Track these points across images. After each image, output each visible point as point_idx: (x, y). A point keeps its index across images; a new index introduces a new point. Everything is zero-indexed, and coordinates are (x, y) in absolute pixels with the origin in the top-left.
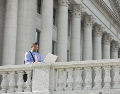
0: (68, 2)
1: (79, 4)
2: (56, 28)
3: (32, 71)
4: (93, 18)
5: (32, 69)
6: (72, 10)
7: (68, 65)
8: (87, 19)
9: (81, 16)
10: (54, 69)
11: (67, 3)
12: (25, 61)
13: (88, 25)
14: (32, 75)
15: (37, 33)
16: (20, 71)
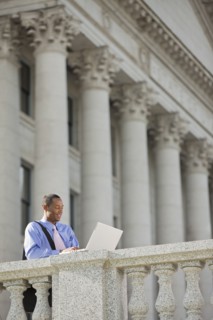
0: (107, 77)
1: (141, 83)
2: (78, 153)
3: (50, 278)
4: (181, 120)
5: (48, 273)
6: (120, 101)
7: (159, 256)
8: (163, 122)
9: (148, 117)
10: (114, 270)
11: (105, 80)
12: (26, 251)
13: (166, 140)
14: (50, 291)
15: (21, 170)
16: (15, 280)
